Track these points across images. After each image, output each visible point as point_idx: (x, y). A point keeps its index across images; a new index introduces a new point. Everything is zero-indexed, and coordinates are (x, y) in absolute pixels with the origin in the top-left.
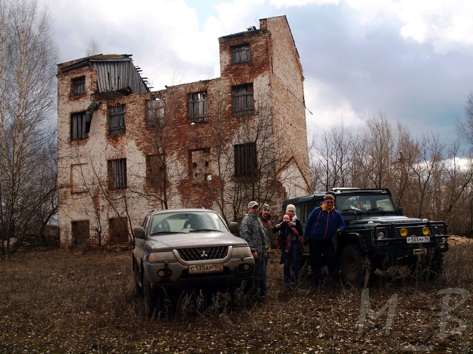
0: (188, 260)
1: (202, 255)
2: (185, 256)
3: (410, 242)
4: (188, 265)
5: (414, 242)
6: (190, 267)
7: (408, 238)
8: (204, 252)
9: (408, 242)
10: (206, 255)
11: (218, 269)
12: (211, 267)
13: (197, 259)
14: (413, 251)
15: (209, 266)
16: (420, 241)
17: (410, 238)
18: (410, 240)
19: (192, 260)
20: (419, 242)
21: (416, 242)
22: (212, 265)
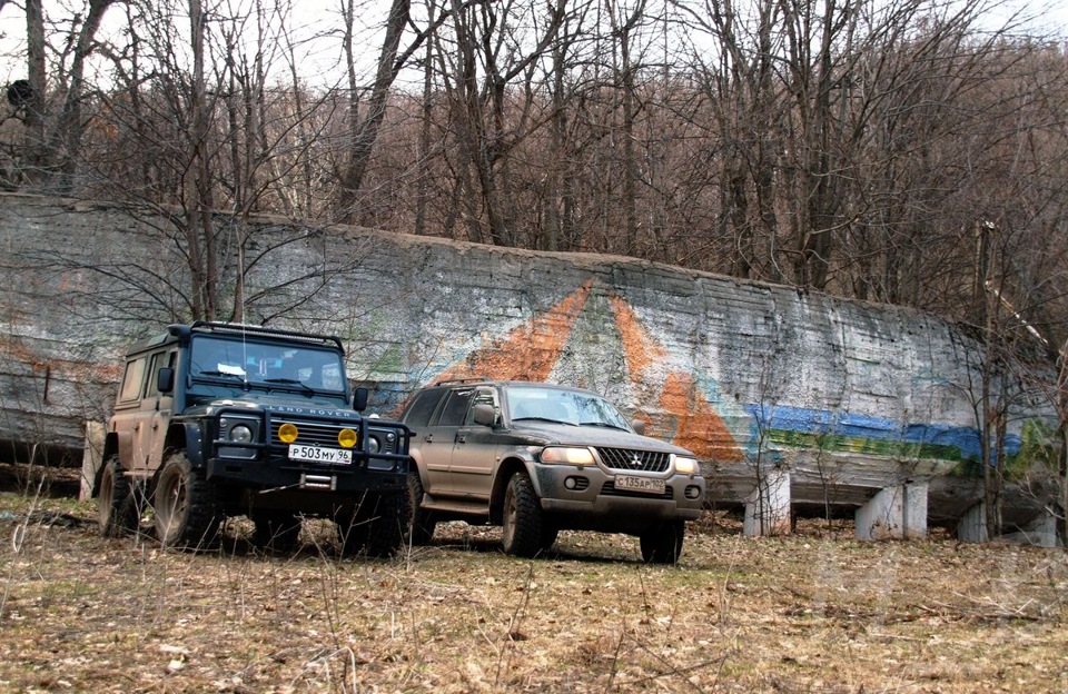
0: (611, 466)
1: (634, 462)
2: (607, 459)
3: (298, 456)
4: (615, 475)
5: (307, 458)
6: (618, 477)
7: (292, 447)
8: (636, 457)
9: (291, 455)
10: (639, 463)
11: (658, 489)
12: (648, 483)
13: (625, 467)
14: (299, 478)
15: (645, 480)
16: (325, 459)
17: (300, 447)
18: (297, 453)
19: (618, 467)
20: (320, 459)
21: (313, 458)
22: (649, 480)
